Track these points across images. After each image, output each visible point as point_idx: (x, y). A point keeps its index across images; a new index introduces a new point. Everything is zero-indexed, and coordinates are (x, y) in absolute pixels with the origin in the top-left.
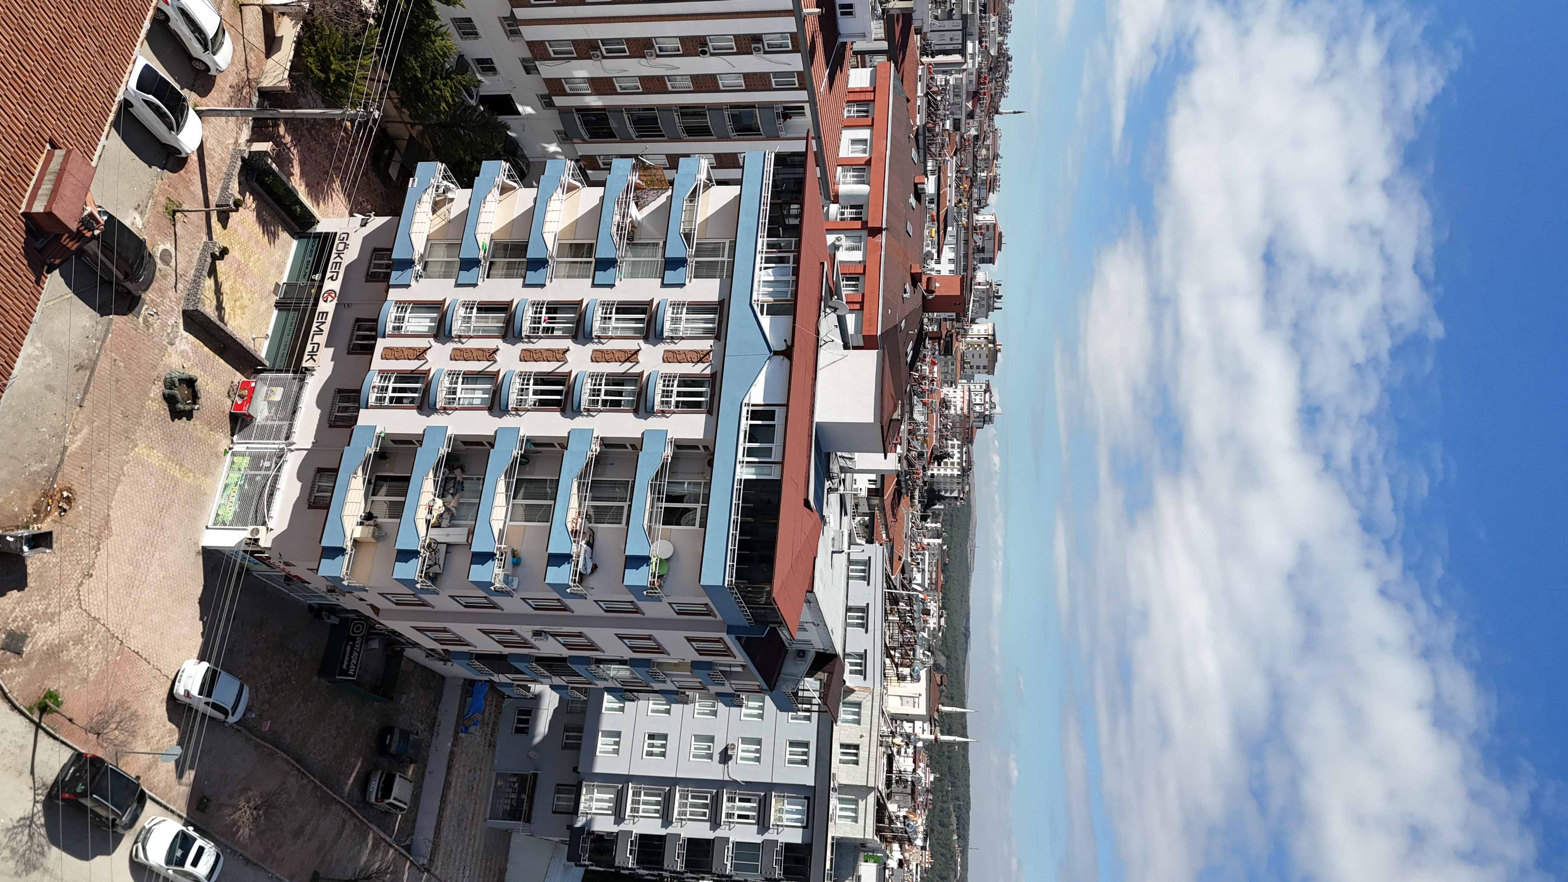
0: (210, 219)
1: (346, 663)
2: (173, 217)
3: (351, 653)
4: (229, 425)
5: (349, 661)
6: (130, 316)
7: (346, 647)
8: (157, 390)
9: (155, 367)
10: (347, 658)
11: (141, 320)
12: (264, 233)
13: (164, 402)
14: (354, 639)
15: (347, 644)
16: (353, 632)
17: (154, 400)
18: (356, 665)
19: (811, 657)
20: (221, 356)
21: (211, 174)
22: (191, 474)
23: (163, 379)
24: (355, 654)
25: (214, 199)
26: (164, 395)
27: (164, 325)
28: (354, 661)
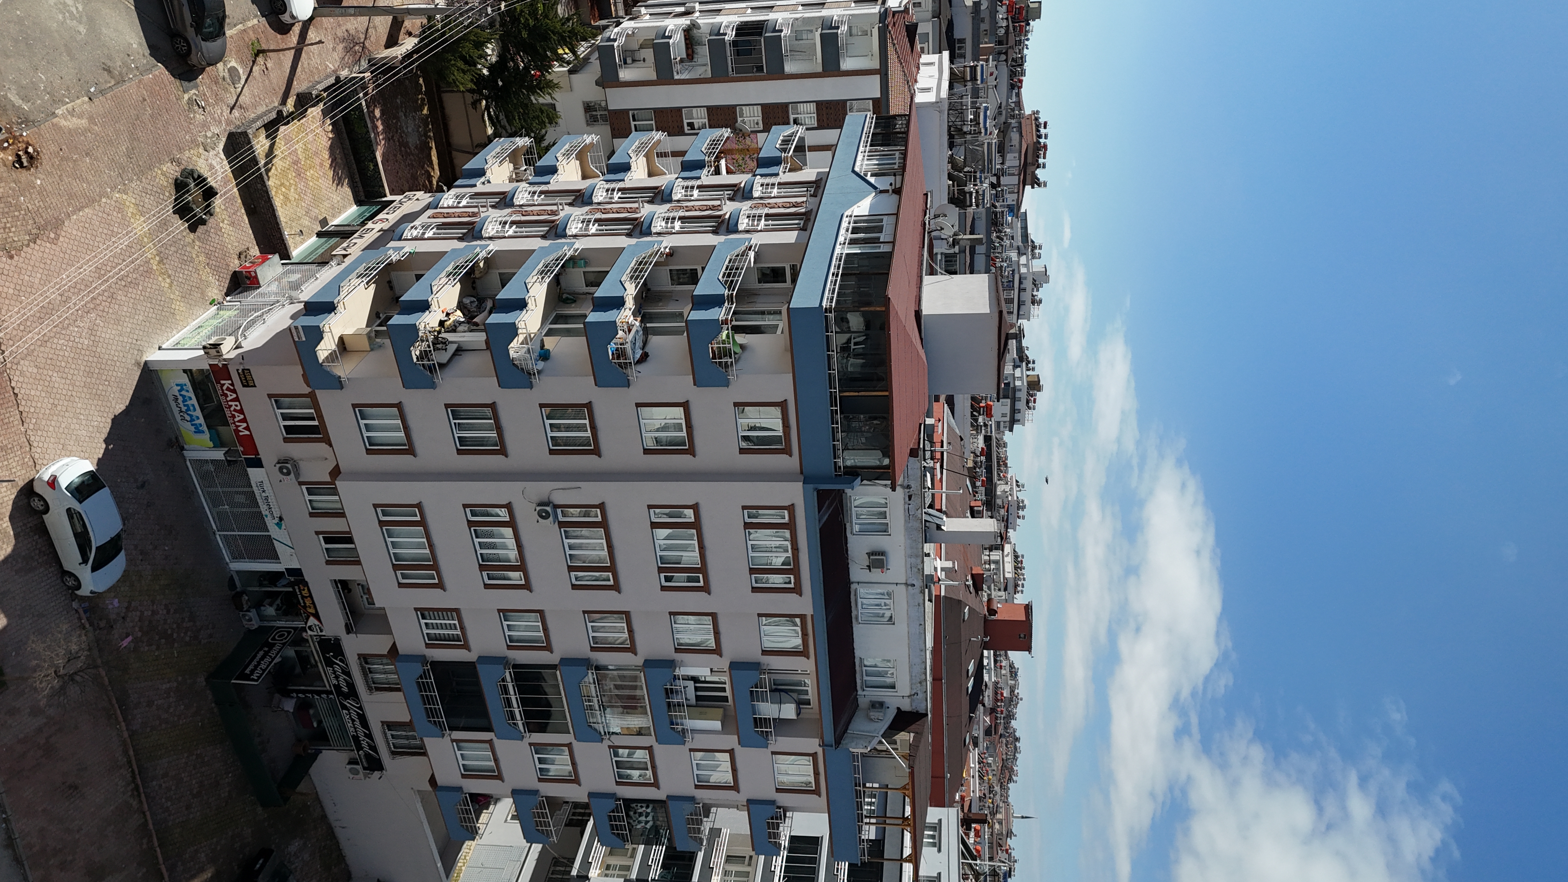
0: (287, 98)
1: (251, 667)
2: (257, 55)
3: (262, 658)
4: (228, 282)
5: (256, 667)
6: (178, 82)
7: (258, 652)
8: (172, 171)
9: (181, 150)
10: (255, 663)
11: (186, 97)
12: (331, 165)
13: (173, 187)
14: (271, 646)
15: (260, 650)
16: (274, 639)
17: (163, 174)
18: (264, 671)
19: (891, 715)
20: (249, 214)
21: (303, 69)
22: (168, 280)
23: (183, 167)
24: (268, 659)
25: (299, 86)
26: (176, 180)
27: (205, 126)
28: (263, 666)
